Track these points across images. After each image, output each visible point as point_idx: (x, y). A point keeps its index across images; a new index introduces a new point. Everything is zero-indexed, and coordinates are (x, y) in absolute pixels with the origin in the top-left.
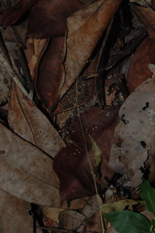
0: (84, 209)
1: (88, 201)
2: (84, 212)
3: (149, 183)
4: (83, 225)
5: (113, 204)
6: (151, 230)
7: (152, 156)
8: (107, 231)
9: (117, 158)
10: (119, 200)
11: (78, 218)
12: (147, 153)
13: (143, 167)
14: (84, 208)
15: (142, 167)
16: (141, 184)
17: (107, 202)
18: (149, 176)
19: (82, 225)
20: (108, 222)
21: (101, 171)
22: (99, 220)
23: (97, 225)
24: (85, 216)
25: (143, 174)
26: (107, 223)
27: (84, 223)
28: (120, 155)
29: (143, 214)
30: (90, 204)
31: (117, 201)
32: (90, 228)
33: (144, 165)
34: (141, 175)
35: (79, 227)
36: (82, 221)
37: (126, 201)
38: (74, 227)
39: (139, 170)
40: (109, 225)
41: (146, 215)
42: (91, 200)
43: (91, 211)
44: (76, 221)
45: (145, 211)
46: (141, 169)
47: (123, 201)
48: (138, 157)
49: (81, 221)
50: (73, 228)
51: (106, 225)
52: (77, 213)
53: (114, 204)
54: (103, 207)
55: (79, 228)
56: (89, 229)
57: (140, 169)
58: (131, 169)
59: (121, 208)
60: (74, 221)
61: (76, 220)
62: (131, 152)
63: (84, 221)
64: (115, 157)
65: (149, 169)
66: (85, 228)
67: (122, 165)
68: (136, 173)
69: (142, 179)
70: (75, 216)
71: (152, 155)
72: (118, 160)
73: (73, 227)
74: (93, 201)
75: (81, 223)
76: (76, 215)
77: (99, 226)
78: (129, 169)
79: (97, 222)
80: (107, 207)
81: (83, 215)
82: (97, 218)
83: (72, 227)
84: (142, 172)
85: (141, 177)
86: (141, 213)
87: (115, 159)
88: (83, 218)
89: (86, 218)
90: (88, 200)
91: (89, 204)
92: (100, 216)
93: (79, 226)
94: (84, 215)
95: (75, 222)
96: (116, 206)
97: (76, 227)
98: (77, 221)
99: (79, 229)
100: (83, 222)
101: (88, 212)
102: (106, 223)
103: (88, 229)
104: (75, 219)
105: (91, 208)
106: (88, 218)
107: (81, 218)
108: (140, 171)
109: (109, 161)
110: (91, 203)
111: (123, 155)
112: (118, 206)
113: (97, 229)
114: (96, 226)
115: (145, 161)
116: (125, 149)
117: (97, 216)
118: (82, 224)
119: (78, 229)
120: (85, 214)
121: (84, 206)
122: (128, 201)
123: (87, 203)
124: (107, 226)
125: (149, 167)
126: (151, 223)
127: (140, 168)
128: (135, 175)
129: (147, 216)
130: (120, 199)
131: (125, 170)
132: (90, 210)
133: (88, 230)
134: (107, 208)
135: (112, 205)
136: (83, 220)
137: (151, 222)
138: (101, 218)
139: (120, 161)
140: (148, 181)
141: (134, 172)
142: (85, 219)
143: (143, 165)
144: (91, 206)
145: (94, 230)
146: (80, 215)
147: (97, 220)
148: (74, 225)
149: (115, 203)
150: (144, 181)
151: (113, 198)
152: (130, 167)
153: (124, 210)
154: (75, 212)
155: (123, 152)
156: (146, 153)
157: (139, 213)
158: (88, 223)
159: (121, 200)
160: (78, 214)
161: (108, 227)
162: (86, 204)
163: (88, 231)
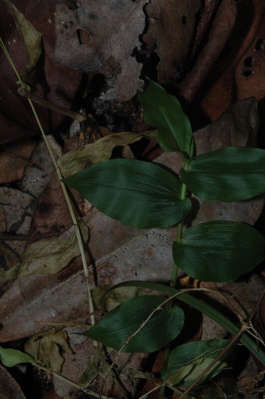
0: (25, 179)
1: (31, 158)
2: (28, 186)
3: (162, 85)
4: (29, 215)
5: (84, 151)
6: (183, 196)
7: (155, 19)
8: (84, 218)
9: (73, 37)
10: (97, 138)
11: (13, 201)
12: (143, 13)
13: (139, 48)
14: (24, 175)
15: (136, 48)
16: (141, 90)
17: (70, 148)
18: (158, 67)
19: (27, 217)
20: (82, 198)
21: (47, 80)
22: (60, 196)
23: (58, 208)
24: (31, 194)
25: (141, 65)
26: (83, 202)
27: (30, 211)
28: (77, 28)
29: (160, 162)
30: (38, 163)
31: (91, 141)
32: (43, 218)
33: (140, 43)
34: (138, 67)
35: (21, 222)
36: (24, 206)
37: (112, 136)
38: (10, 225)
39: (130, 57)
40: (88, 205)
41: (166, 164)
42: (37, 154)
43: (43, 180)
44: (11, 210)
45: (163, 155)
46: (135, 53)
47: (104, 138)
48: (123, 27)
49: (22, 207)
50: (6, 227)
51: (80, 206)
52: (11, 189)
53: (86, 149)
54: (63, 163)
55: (20, 226)
56: (41, 221)
57: (132, 55)
58: (112, 57)
59: (104, 156)
60: (8, 211)
61: (10, 206)
62: (105, 17)
63: (30, 205)
64: (68, 34)
65: (156, 51)
66: (33, 222)
67: (87, 50)
68: (124, 66)
69: (140, 78)
70: (6, 197)
71: (157, 17)
72: (75, 42)
73: (6, 224)
74: (42, 155)
75: (24, 211)
76: (9, 196)
77: (63, 211)
78: (107, 58)
79: (58, 202)
80: (73, 161)
81: (24, 192)
82: (54, 193)
83: (4, 224)
84: (139, 61)
85: (139, 74)
86: (154, 161)
87: (68, 39)
88: (27, 200)
89: (32, 198)
90: (32, 155)
91: (35, 166)
92: (61, 186)
93: (20, 219)
94: (28, 192)
95: (10, 212)
96: (90, 154)
97: (13, 224)
98: (14, 208)
99: (20, 228)
100: (27, 208)
101: (36, 184)
102: (79, 200)
103: (39, 222)
104: (8, 205)
105: (41, 173)
106: (37, 197)
107: (22, 200)
108: (133, 60)
109: (56, 48)
110: (40, 160)
111: (84, 27)
112: (96, 153)
113: (61, 217)
114: (57, 211)
115: (141, 32)
116: (87, 11)
117: (53, 187)
118: (26, 214)
119: (18, 228)
120: (31, 190)
121: (25, 171)
122: (116, 137)
123: (30, 164)
124: (83, 207)
125: (155, 46)
126: (178, 179)
127: (132, 52)
128: (123, 71)
129: (170, 166)
130: (98, 135)
131: (98, 62)
132: (39, 179)
133: (39, 224)
134: (73, 164)
135: (82, 154)
136: (27, 204)
137: (180, 177)
138: (63, 192)
139: (81, 43)
140: (157, 82)
141: (119, 64)
142: (32, 201)
143: (138, 44)
144: (41, 169)
145: (53, 221)
146: (19, 193)
147: (55, 197)
148: (8, 220)
149: (88, 146)
150: (147, 82)
151: (82, 137)
152: (107, 53)
153: (110, 159)
154: (6, 188)
155: (84, 19)
156: (140, 13)
157: (150, 161)
158: (36, 209)
159: (102, 137)
160: (13, 192)
161: (86, 211)
162: (28, 165)
163: (41, 226)
